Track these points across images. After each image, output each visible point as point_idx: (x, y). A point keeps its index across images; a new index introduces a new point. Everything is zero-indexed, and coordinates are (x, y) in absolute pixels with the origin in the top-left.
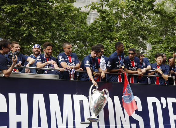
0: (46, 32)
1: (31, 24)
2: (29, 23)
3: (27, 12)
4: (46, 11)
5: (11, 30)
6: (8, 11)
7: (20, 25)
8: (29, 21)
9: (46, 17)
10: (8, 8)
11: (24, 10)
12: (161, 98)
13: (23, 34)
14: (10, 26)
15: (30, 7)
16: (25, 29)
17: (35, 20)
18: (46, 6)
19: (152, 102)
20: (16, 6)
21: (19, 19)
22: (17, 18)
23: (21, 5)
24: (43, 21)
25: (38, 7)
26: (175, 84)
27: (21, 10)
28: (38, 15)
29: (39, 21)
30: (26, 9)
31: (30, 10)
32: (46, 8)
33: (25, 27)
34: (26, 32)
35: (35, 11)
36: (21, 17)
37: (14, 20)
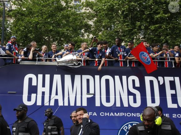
0: (177, 38)
1: (167, 35)
2: (166, 34)
3: (164, 28)
4: (176, 26)
5: (155, 40)
6: (153, 29)
7: (160, 36)
8: (165, 33)
9: (177, 29)
10: (153, 27)
11: (162, 27)
12: (159, 77)
13: (162, 41)
14: (154, 37)
15: (166, 25)
16: (163, 38)
17: (170, 32)
18: (176, 23)
19: (150, 80)
20: (157, 25)
21: (160, 33)
22: (158, 32)
23: (160, 24)
24: (175, 32)
25: (171, 24)
26: (174, 67)
27: (160, 27)
28: (171, 29)
29: (172, 33)
30: (164, 26)
31: (166, 27)
32: (176, 24)
33: (163, 37)
34: (164, 40)
35: (169, 27)
36: (161, 31)
37: (156, 34)
